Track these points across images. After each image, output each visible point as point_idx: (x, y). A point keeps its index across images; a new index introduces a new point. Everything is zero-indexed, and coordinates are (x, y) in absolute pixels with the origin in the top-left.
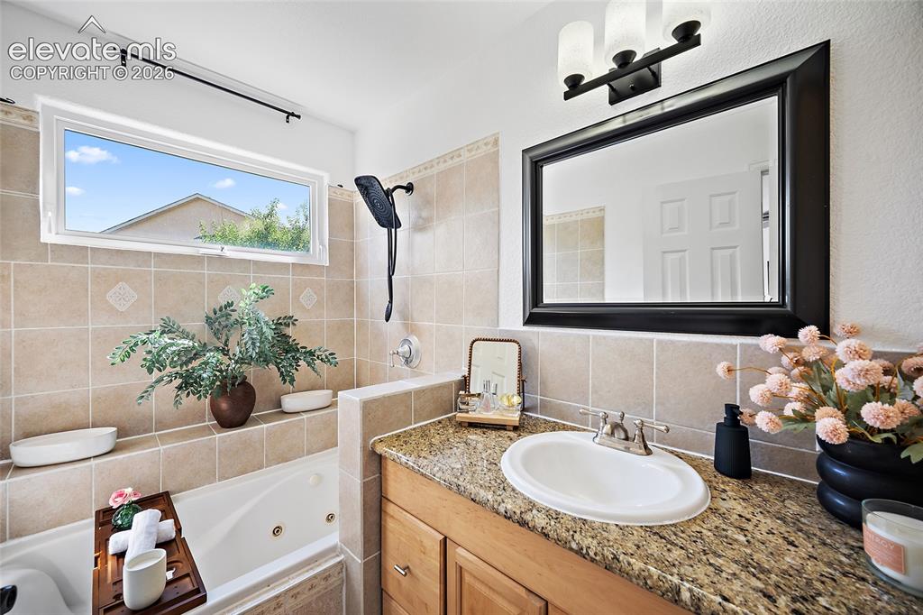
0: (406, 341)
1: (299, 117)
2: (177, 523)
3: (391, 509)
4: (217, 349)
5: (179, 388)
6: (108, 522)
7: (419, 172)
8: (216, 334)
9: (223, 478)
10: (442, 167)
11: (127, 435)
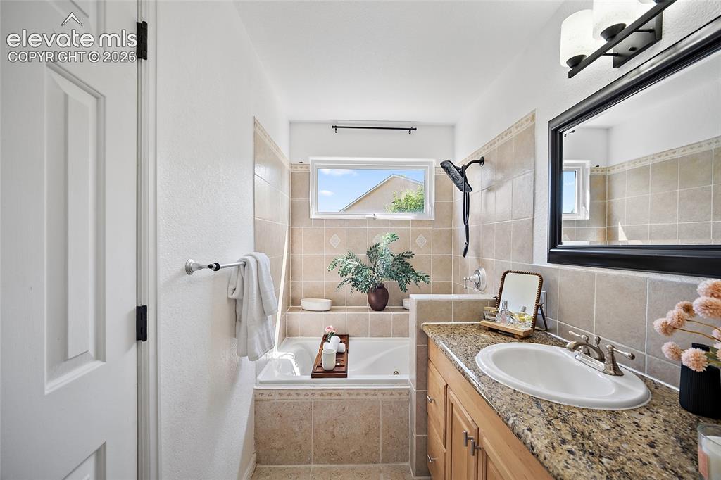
0: (477, 272)
1: (415, 129)
2: (347, 346)
3: (431, 365)
4: (371, 268)
5: (353, 286)
6: (326, 338)
7: (487, 148)
8: (371, 260)
9: (371, 336)
10: (501, 142)
11: (335, 304)
